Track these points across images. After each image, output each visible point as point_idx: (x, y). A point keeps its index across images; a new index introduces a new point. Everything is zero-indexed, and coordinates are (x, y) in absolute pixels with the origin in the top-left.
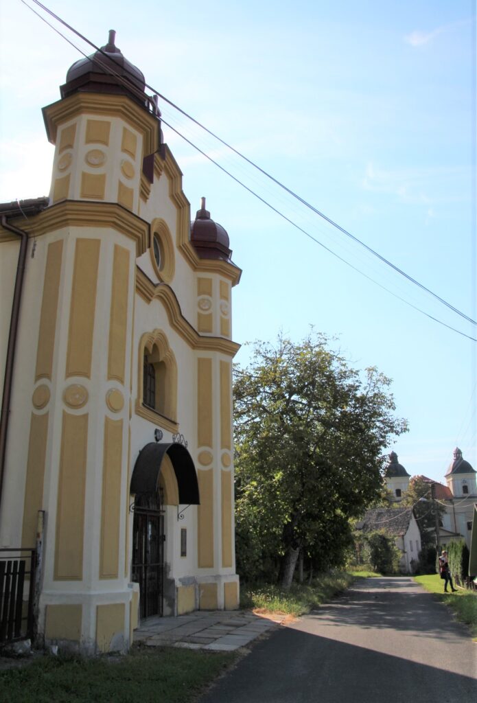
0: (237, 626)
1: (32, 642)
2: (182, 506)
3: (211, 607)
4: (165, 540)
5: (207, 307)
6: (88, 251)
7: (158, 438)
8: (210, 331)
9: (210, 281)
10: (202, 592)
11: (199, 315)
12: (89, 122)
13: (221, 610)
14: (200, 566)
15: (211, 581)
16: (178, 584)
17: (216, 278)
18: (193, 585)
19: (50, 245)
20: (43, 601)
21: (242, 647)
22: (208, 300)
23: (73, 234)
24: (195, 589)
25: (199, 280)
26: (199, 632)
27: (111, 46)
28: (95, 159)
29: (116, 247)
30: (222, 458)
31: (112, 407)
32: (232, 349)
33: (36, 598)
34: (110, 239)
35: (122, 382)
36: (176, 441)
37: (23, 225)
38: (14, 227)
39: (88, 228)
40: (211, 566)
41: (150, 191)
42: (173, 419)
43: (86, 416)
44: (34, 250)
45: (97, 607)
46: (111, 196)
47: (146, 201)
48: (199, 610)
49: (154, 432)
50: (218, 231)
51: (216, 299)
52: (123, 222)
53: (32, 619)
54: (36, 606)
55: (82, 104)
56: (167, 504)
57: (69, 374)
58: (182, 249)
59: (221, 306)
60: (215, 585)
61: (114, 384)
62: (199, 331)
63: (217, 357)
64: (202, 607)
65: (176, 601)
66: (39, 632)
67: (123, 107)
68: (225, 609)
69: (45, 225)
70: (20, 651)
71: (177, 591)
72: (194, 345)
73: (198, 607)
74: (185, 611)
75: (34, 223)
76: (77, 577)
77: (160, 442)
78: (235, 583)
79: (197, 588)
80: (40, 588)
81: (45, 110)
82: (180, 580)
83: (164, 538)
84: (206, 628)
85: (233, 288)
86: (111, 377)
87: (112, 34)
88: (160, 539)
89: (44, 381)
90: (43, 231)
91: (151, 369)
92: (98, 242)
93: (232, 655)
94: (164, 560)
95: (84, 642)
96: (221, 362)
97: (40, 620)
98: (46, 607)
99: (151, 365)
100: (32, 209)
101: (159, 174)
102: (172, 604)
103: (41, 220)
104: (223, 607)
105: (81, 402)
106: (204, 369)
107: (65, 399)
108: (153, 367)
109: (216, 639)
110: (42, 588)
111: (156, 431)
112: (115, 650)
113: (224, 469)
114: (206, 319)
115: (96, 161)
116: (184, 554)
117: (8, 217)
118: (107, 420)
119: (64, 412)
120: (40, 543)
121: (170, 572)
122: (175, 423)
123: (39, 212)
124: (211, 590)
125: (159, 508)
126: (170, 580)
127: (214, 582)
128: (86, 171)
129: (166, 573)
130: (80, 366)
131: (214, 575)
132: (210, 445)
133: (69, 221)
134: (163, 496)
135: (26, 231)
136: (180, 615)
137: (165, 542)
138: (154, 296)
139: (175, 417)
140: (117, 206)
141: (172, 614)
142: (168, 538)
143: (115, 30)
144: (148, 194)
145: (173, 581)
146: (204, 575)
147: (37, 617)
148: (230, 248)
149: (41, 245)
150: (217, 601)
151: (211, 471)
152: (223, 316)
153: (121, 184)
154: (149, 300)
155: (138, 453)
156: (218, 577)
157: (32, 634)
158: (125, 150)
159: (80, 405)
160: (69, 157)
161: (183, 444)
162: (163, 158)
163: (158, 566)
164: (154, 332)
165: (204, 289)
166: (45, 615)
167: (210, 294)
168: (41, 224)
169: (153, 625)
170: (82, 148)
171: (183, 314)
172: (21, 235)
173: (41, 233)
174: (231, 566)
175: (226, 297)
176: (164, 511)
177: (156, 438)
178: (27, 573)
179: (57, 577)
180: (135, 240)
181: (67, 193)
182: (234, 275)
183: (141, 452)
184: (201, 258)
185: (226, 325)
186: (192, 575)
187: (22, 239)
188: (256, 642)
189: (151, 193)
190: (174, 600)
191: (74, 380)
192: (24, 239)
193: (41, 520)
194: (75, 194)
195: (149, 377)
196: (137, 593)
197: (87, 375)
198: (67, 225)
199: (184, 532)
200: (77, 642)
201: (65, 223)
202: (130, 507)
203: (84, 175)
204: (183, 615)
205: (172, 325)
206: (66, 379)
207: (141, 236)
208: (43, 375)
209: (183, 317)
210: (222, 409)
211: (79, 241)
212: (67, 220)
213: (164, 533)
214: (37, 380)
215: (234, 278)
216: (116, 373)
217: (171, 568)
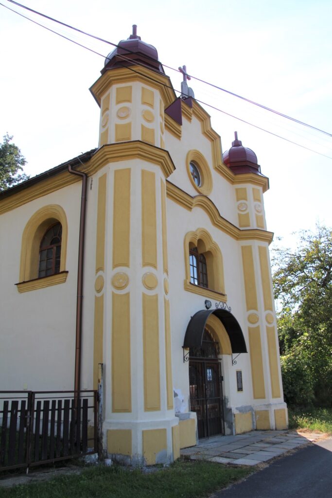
0: (274, 444)
1: (99, 455)
2: (235, 355)
3: (266, 428)
4: (223, 380)
5: (244, 209)
6: (123, 177)
7: (208, 306)
8: (249, 226)
9: (245, 189)
10: (257, 416)
11: (239, 215)
12: (117, 89)
13: (272, 430)
14: (255, 398)
15: (264, 408)
16: (234, 411)
17: (249, 187)
18: (250, 411)
19: (99, 179)
20: (105, 427)
21: (264, 462)
22: (245, 204)
23: (112, 168)
24: (252, 415)
25: (237, 190)
26: (240, 448)
27: (134, 36)
28: (124, 114)
29: (143, 172)
30: (266, 317)
31: (148, 287)
32: (268, 237)
33: (100, 425)
34: (137, 166)
35: (155, 267)
36: (219, 307)
37: (83, 168)
38: (78, 171)
39: (123, 162)
40: (264, 398)
41: (181, 131)
42: (221, 292)
43: (128, 295)
44: (91, 184)
45: (143, 432)
46: (136, 135)
47: (180, 140)
48: (256, 430)
49: (204, 303)
50: (247, 153)
51: (251, 202)
52: (146, 153)
53: (98, 439)
54: (100, 431)
55: (111, 79)
56: (222, 354)
57: (115, 266)
58: (218, 169)
59: (255, 207)
60: (267, 411)
61: (149, 269)
62: (240, 226)
63: (256, 244)
64: (259, 428)
65: (234, 424)
66: (104, 448)
67: (139, 73)
68: (276, 429)
69: (96, 166)
70: (88, 462)
71: (235, 417)
72: (237, 238)
73: (255, 428)
74: (242, 431)
75: (90, 166)
76: (127, 410)
77: (210, 309)
78: (284, 410)
79: (254, 413)
80: (102, 418)
81: (91, 89)
82: (237, 409)
83: (222, 378)
84: (248, 446)
85: (264, 194)
86: (145, 264)
87: (135, 27)
88: (218, 379)
89: (100, 273)
90: (95, 170)
91: (202, 258)
92: (129, 170)
93: (252, 468)
94: (223, 395)
95: (133, 456)
96: (259, 247)
97: (104, 440)
98: (108, 431)
99: (202, 254)
100: (86, 158)
101: (189, 119)
102: (231, 427)
103: (93, 162)
104: (274, 428)
105: (124, 285)
106: (246, 254)
107: (113, 284)
109: (247, 454)
110: (104, 418)
111: (206, 302)
112: (159, 463)
113: (269, 325)
114: (244, 218)
115: (123, 115)
116: (240, 389)
117: (72, 165)
118: (144, 295)
119: (113, 293)
120: (101, 386)
121: (228, 404)
122: (224, 295)
123: (90, 158)
124: (265, 415)
125: (216, 357)
126: (228, 409)
127: (267, 409)
128: (118, 123)
129: (225, 403)
130: (122, 260)
131: (267, 404)
132: (255, 308)
133: (109, 160)
134: (219, 348)
135: (85, 172)
136: (238, 434)
137: (223, 382)
138: (194, 205)
139: (224, 290)
140: (139, 142)
141: (232, 434)
142: (225, 378)
143: (135, 24)
144: (180, 134)
145: (230, 410)
146: (258, 404)
147: (102, 438)
148: (258, 164)
149: (95, 180)
150: (269, 423)
151: (258, 327)
152: (258, 214)
153: (143, 127)
154: (190, 209)
155: (190, 319)
156: (269, 405)
157: (98, 449)
158: (144, 103)
159: (123, 287)
160: (108, 115)
161: (227, 309)
162: (190, 106)
163: (219, 399)
164: (196, 231)
165: (241, 196)
166: (107, 436)
167: (246, 199)
168: (93, 166)
169: (212, 442)
170: (114, 108)
171: (221, 215)
172: (82, 176)
173: (95, 172)
174: (279, 397)
175: (259, 200)
176: (221, 359)
177: (206, 306)
178: (91, 407)
179: (114, 411)
180: (159, 165)
181: (107, 141)
182: (265, 184)
183: (192, 318)
184: (235, 174)
185: (261, 219)
186: (249, 404)
187: (83, 180)
188: (279, 458)
189: (182, 133)
190: (232, 424)
191: (119, 269)
192: (85, 178)
193: (100, 370)
194: (112, 140)
195: (200, 264)
196: (194, 420)
197: (127, 265)
198: (108, 162)
199: (239, 374)
200: (128, 456)
201: (106, 161)
202: (184, 357)
203: (117, 126)
204: (240, 434)
205: (214, 224)
206: (113, 269)
207: (162, 161)
208: (100, 268)
209: (221, 217)
210: (263, 281)
211: (116, 172)
212: (107, 159)
213: (222, 375)
214: (97, 273)
215: (263, 185)
216: (149, 261)
217: (229, 400)
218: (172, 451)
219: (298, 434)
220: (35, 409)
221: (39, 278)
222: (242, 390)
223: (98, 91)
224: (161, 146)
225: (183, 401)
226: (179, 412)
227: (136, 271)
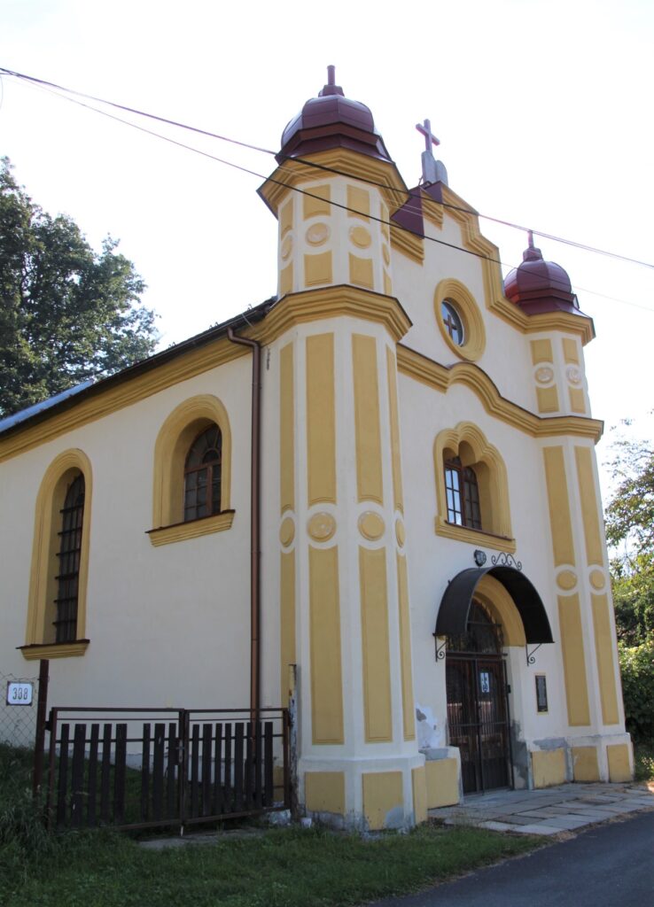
0: (597, 804)
1: (291, 812)
2: (532, 647)
3: (590, 778)
4: (510, 691)
5: (548, 378)
6: (321, 349)
7: (480, 562)
8: (556, 410)
9: (548, 342)
10: (576, 757)
11: (539, 391)
13: (603, 782)
14: (571, 724)
15: (587, 743)
16: (531, 747)
17: (556, 337)
18: (562, 749)
19: (281, 351)
20: (302, 768)
21: (569, 830)
22: (548, 368)
23: (302, 333)
24: (567, 755)
25: (533, 343)
26: (534, 810)
27: (331, 89)
28: (319, 235)
29: (355, 338)
30: (591, 578)
31: (368, 535)
32: (595, 430)
33: (293, 765)
34: (344, 328)
35: (380, 501)
36: (499, 563)
37: (253, 333)
38: (243, 338)
39: (319, 322)
40: (588, 724)
41: (422, 250)
42: (505, 535)
43: (335, 549)
44: (268, 360)
45: (363, 775)
46: (341, 276)
47: (421, 263)
48: (573, 782)
49: (473, 556)
50: (550, 272)
51: (560, 365)
52: (358, 305)
53: (290, 787)
54: (293, 774)
56: (509, 645)
57: (312, 502)
58: (496, 310)
59: (568, 374)
60: (593, 749)
61: (370, 506)
62: (541, 412)
63: (570, 443)
64: (576, 779)
65: (530, 770)
66: (300, 802)
67: (341, 161)
68: (610, 782)
69: (274, 328)
70: (275, 822)
71: (531, 757)
72: (536, 433)
73: (572, 779)
74: (547, 783)
75: (264, 329)
76: (338, 741)
77: (484, 566)
78: (625, 746)
79: (569, 752)
80: (297, 753)
82: (536, 743)
83: (508, 689)
84: (550, 806)
85: (585, 348)
86: (362, 497)
87: (331, 70)
88: (502, 690)
89: (288, 513)
90: (274, 335)
91: (469, 474)
92: (331, 336)
93: (545, 839)
94: (511, 718)
95: (347, 815)
96: (577, 449)
97: (300, 789)
98: (306, 774)
99: (469, 468)
100: (257, 315)
101: (439, 224)
102: (524, 775)
103: (270, 322)
104: (607, 779)
105: (327, 533)
106: (553, 461)
107: (309, 531)
108: (472, 471)
109: (544, 819)
110: (300, 753)
111: (476, 553)
112: (392, 826)
113: (597, 593)
114: (547, 396)
115: (317, 238)
116: (542, 707)
117: (234, 329)
118: (362, 551)
119: (310, 547)
120: (293, 701)
121: (520, 733)
122: (510, 540)
123: (264, 316)
124: (589, 755)
125: (498, 651)
126: (519, 743)
127: (593, 744)
128: (308, 253)
129: (515, 734)
130: (324, 492)
131: (592, 735)
132: (571, 562)
133: (295, 319)
134: (502, 635)
135: (257, 340)
136: (538, 788)
137: (510, 695)
138: (450, 381)
139: (509, 531)
140: (344, 288)
141: (526, 787)
142: (514, 689)
143: (333, 64)
144: (422, 253)
145: (524, 744)
146: (577, 736)
147: (296, 785)
149: (273, 352)
150: (597, 770)
151: (576, 596)
152: (573, 386)
153: (352, 258)
154: (443, 389)
155: (447, 584)
156: (597, 738)
157: (290, 801)
159: (326, 537)
160: (291, 239)
161: (514, 566)
162: (439, 201)
163: (504, 725)
164: (456, 428)
165: (540, 354)
166: (305, 783)
167: (550, 360)
168: (270, 328)
169: (489, 800)
170: (302, 225)
171: (502, 395)
172: (251, 346)
173: (273, 338)
174: (617, 722)
175: (575, 359)
176: (506, 655)
177: (477, 562)
178: (277, 736)
179: (316, 741)
180: (382, 323)
181: (291, 285)
182: (586, 330)
183: (451, 583)
184: (529, 315)
185: (579, 397)
186: (561, 736)
187: (254, 352)
188: (599, 826)
189: (425, 252)
190: (527, 769)
191: (319, 507)
192: (257, 349)
193: (292, 675)
194: (300, 285)
195: (466, 486)
196: (454, 760)
197: (332, 500)
198: (294, 323)
199: (540, 682)
200: (340, 815)
201: (290, 322)
202: (437, 652)
203: (307, 259)
204: (542, 788)
205: (490, 411)
206: (308, 508)
207: (388, 315)
208: (287, 506)
209: (503, 399)
210: (585, 512)
211: (309, 340)
212: (293, 317)
213: (509, 683)
214: (282, 512)
215: (583, 332)
216: (369, 492)
217: (521, 728)
218: (411, 809)
219: (648, 790)
220: (191, 736)
221: (186, 522)
222: (546, 710)
223: (274, 192)
224: (385, 289)
225: (435, 727)
226: (428, 747)
227: (348, 509)
